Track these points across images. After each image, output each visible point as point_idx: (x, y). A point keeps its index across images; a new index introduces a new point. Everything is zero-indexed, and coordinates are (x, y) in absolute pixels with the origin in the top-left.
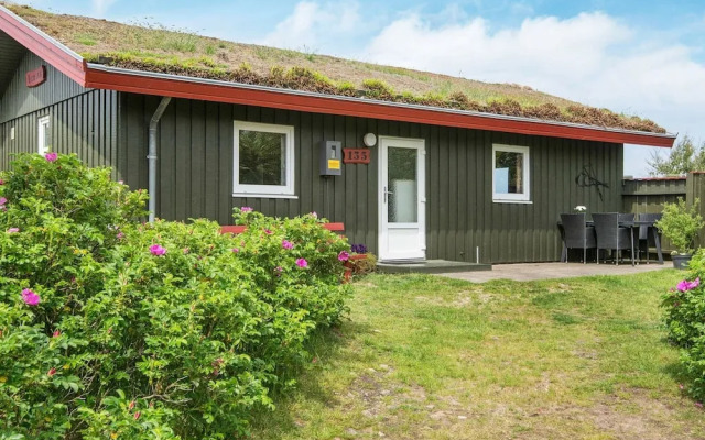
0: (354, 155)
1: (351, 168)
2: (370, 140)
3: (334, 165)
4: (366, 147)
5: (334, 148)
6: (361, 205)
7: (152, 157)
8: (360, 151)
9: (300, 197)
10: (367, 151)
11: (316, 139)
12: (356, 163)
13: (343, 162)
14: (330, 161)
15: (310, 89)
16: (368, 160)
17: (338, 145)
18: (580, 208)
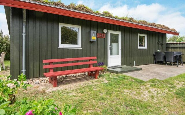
0: (100, 35)
1: (99, 39)
2: (105, 31)
3: (94, 38)
4: (104, 33)
5: (94, 33)
6: (103, 50)
7: (24, 34)
8: (102, 34)
9: (83, 48)
10: (104, 34)
11: (88, 30)
12: (101, 38)
13: (97, 38)
14: (92, 37)
15: (84, 11)
16: (105, 37)
17: (95, 32)
18: (159, 50)
